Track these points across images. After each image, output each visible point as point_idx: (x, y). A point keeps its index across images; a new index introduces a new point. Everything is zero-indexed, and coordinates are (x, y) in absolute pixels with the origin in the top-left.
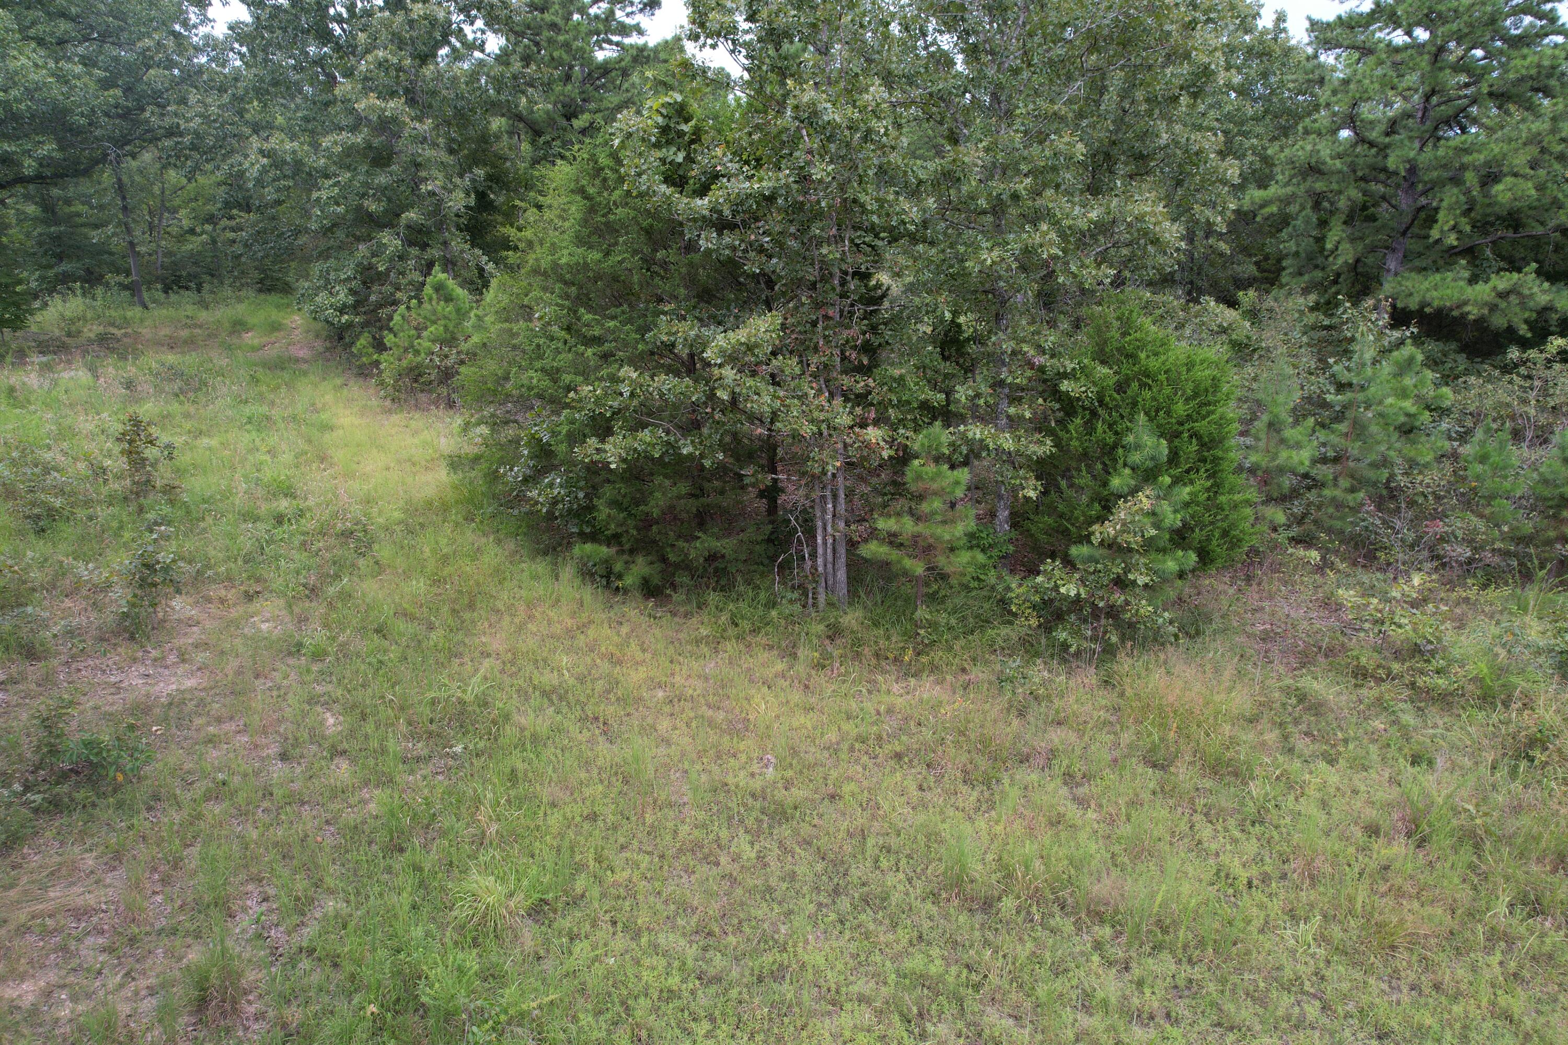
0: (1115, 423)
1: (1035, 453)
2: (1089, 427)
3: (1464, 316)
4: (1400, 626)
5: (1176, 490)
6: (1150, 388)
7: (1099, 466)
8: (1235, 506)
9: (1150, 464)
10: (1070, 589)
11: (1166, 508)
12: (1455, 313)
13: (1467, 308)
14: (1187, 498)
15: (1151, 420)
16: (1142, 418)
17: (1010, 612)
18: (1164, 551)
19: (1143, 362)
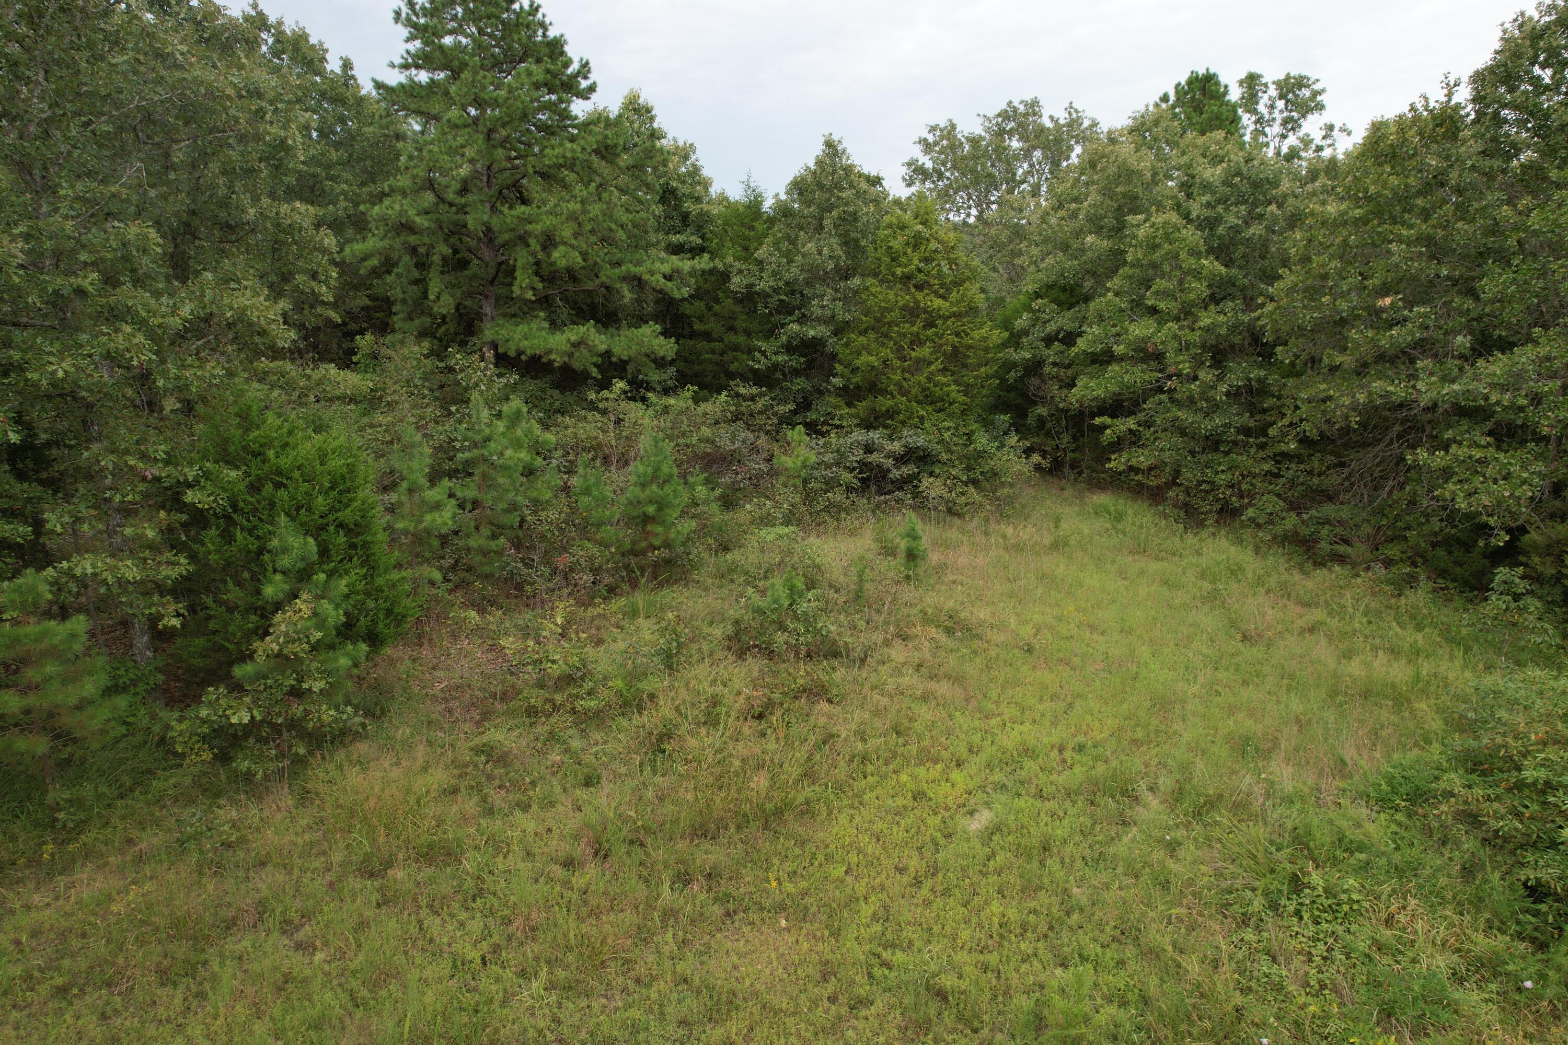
0: (255, 527)
1: (168, 577)
2: (227, 537)
3: (551, 362)
4: (554, 662)
5: (333, 584)
6: (285, 486)
7: (246, 575)
8: (394, 585)
9: (300, 565)
10: (241, 717)
11: (326, 606)
12: (544, 360)
13: (553, 357)
14: (346, 590)
15: (293, 519)
16: (283, 519)
17: (175, 754)
18: (332, 647)
19: (273, 461)
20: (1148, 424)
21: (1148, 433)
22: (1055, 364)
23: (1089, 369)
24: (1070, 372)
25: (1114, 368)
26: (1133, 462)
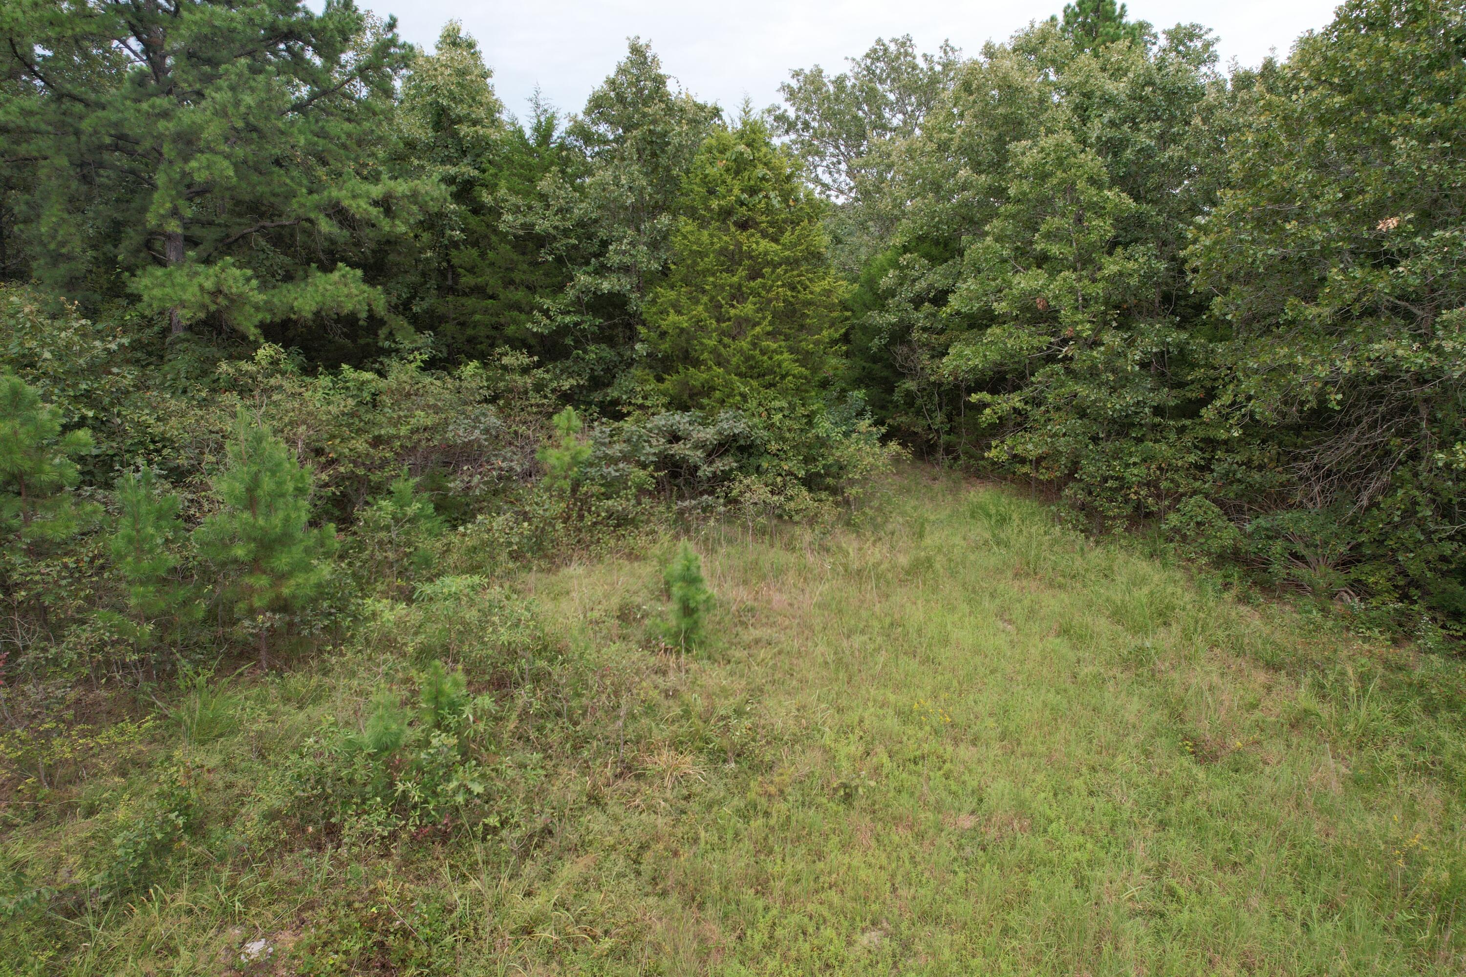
20: (1037, 402)
21: (1037, 413)
22: (924, 329)
23: (966, 335)
24: (942, 339)
25: (995, 330)
26: (1019, 450)
